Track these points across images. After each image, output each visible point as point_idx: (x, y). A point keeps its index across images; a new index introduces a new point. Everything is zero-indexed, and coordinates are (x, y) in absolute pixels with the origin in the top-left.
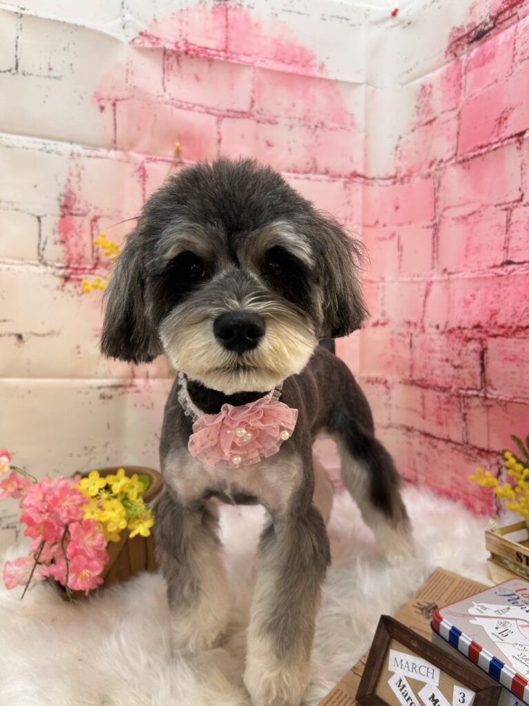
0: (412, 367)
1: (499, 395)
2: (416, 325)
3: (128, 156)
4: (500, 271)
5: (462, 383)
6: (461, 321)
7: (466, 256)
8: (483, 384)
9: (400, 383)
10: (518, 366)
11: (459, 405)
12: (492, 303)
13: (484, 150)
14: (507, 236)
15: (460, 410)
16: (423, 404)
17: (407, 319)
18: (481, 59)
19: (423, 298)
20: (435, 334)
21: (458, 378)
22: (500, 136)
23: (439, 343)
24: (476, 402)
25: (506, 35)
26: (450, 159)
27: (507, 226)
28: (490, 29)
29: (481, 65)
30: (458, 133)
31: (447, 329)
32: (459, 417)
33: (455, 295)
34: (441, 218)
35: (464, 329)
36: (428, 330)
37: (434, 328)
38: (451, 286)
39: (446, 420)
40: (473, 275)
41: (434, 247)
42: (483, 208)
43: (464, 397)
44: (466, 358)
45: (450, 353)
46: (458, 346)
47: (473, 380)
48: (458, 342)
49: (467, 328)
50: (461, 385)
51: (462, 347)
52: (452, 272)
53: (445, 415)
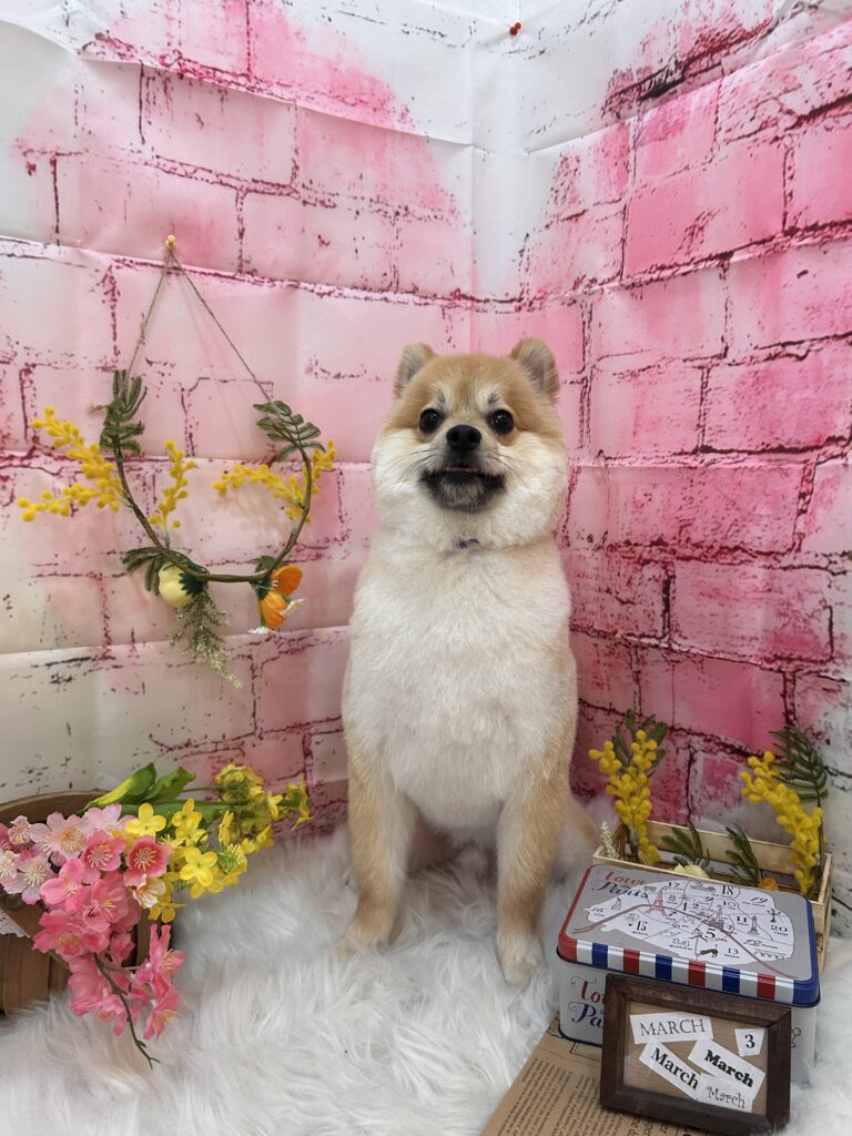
1: (693, 647)
3: (82, 256)
4: (690, 461)
5: (634, 627)
6: (631, 534)
7: (635, 434)
8: (667, 630)
10: (722, 605)
11: (629, 656)
12: (681, 508)
13: (667, 273)
14: (702, 408)
15: (630, 664)
18: (660, 129)
20: (587, 549)
21: (627, 619)
22: (692, 256)
23: (593, 563)
24: (655, 655)
25: (703, 97)
26: (609, 280)
27: (702, 393)
28: (675, 83)
29: (660, 140)
30: (623, 241)
31: (607, 543)
32: (628, 676)
33: (618, 492)
34: (594, 370)
35: (636, 545)
36: (576, 543)
37: (586, 541)
38: (611, 477)
39: (608, 680)
40: (648, 464)
41: (583, 413)
42: (664, 361)
43: (636, 647)
44: (640, 590)
45: (613, 582)
46: (626, 571)
47: (651, 622)
48: (626, 565)
49: (641, 545)
50: (631, 629)
51: (633, 572)
52: (613, 457)
53: (605, 672)
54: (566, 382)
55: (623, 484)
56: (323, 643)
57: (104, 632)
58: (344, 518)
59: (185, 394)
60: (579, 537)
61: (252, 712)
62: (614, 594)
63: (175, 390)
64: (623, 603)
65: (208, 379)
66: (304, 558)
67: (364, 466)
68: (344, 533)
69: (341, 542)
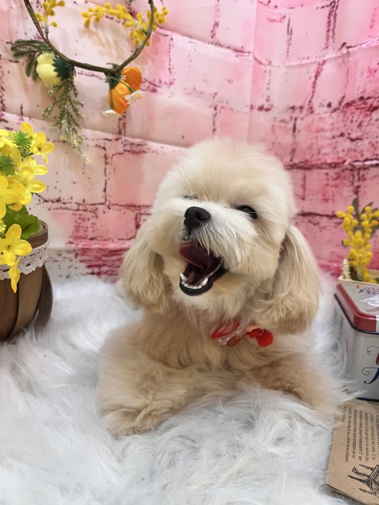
0: (293, 151)
2: (301, 108)
5: (359, 156)
6: (365, 91)
7: (371, 27)
11: (351, 178)
15: (352, 183)
16: (304, 186)
17: (291, 105)
19: (313, 79)
20: (326, 112)
21: (355, 151)
23: (330, 121)
31: (343, 104)
32: (349, 191)
33: (356, 66)
35: (369, 98)
36: (317, 109)
37: (326, 107)
38: (351, 59)
39: (333, 196)
41: (329, 25)
43: (359, 169)
44: (368, 129)
45: (347, 127)
46: (358, 118)
47: (374, 150)
48: (358, 113)
49: (372, 97)
50: (357, 157)
51: (364, 117)
52: (353, 45)
53: (332, 191)
54: (318, 8)
55: (361, 61)
56: (153, 152)
58: (172, 70)
60: (321, 105)
61: (103, 188)
62: (346, 135)
66: (145, 88)
67: (187, 39)
68: (171, 81)
69: (169, 86)
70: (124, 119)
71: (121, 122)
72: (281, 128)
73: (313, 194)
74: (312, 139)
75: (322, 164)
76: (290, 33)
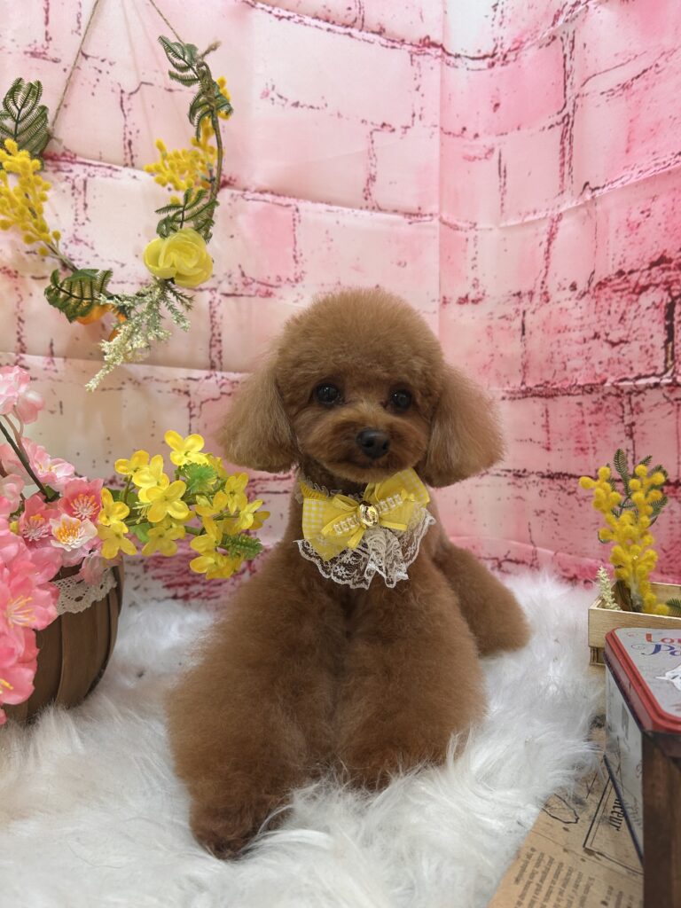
0: (525, 367)
2: (531, 293)
5: (628, 370)
6: (624, 262)
7: (627, 151)
8: (670, 362)
9: (504, 398)
11: (620, 408)
15: (622, 417)
16: (546, 426)
17: (515, 291)
19: (545, 245)
20: (570, 299)
21: (619, 363)
23: (577, 313)
24: (656, 396)
31: (594, 284)
32: (619, 433)
33: (607, 221)
34: (578, 101)
35: (631, 272)
36: (556, 296)
37: (568, 290)
38: (599, 208)
39: (593, 443)
40: (646, 175)
41: (564, 156)
42: (664, 57)
43: (629, 393)
44: (636, 324)
45: (603, 323)
46: (619, 306)
47: (649, 359)
48: (619, 299)
49: (637, 271)
50: (624, 373)
51: (627, 305)
52: (601, 185)
53: (591, 433)
54: (544, 128)
55: (615, 209)
57: (17, 336)
58: (298, 259)
59: (125, 96)
60: (561, 288)
62: (603, 337)
63: (113, 91)
64: (613, 344)
65: (151, 84)
66: (252, 293)
67: (323, 207)
68: (298, 274)
69: (294, 284)
70: (218, 344)
71: (213, 349)
72: (502, 328)
73: (562, 440)
74: (551, 345)
75: (571, 387)
76: (502, 174)
